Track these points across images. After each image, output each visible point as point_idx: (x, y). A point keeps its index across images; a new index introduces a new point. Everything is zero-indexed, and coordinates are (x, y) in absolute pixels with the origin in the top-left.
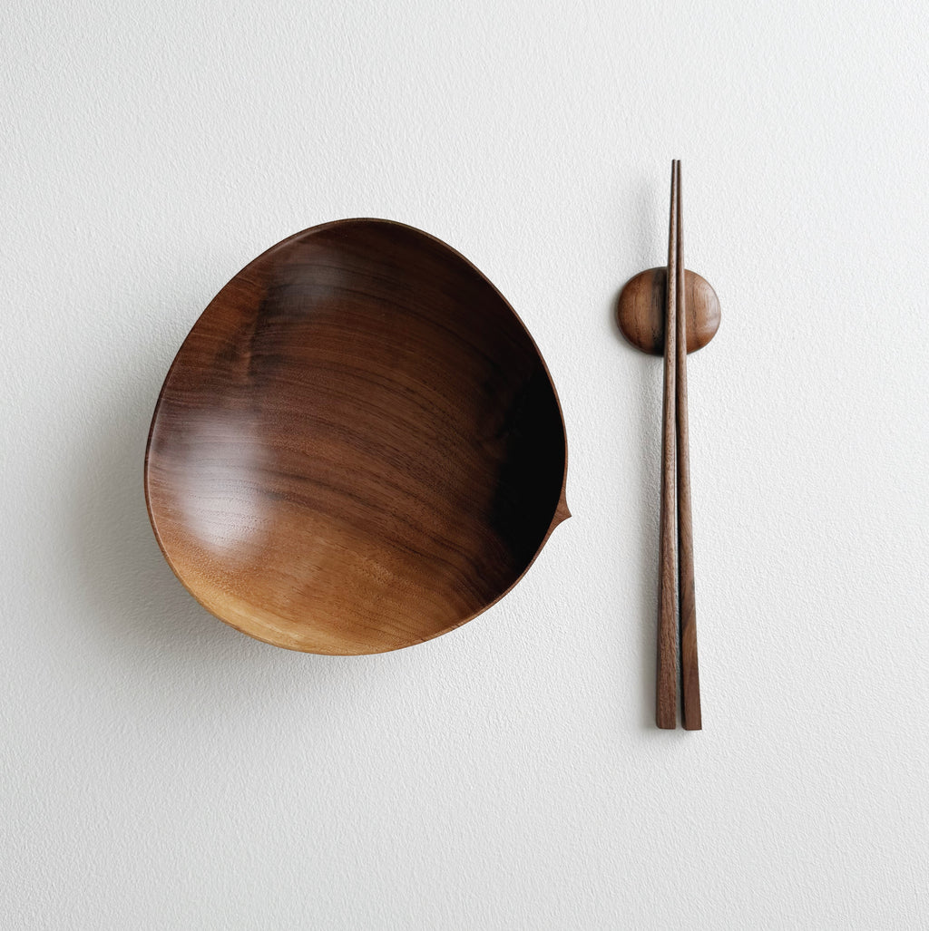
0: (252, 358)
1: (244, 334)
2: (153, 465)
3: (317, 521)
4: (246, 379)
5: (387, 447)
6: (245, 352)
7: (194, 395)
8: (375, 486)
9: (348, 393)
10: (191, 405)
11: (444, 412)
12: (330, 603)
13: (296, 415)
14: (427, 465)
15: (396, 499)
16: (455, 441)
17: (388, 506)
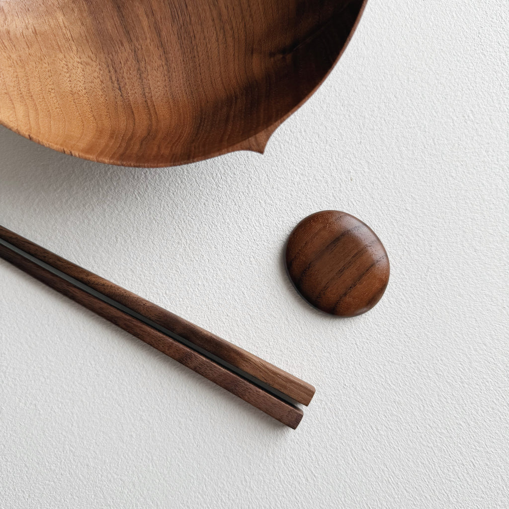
3: (73, 2)
8: (143, 18)
12: (9, 58)
14: (198, 36)
15: (148, 41)
16: (236, 36)
17: (137, 40)
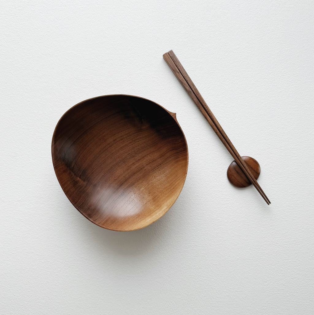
0: (80, 178)
1: (72, 176)
2: (94, 221)
3: (136, 187)
4: (85, 183)
5: (127, 156)
6: (77, 179)
7: (81, 199)
8: (136, 166)
9: (105, 158)
10: (83, 201)
11: (126, 134)
12: (161, 195)
13: (103, 176)
14: (138, 148)
15: (143, 162)
16: (136, 136)
17: (143, 165)
